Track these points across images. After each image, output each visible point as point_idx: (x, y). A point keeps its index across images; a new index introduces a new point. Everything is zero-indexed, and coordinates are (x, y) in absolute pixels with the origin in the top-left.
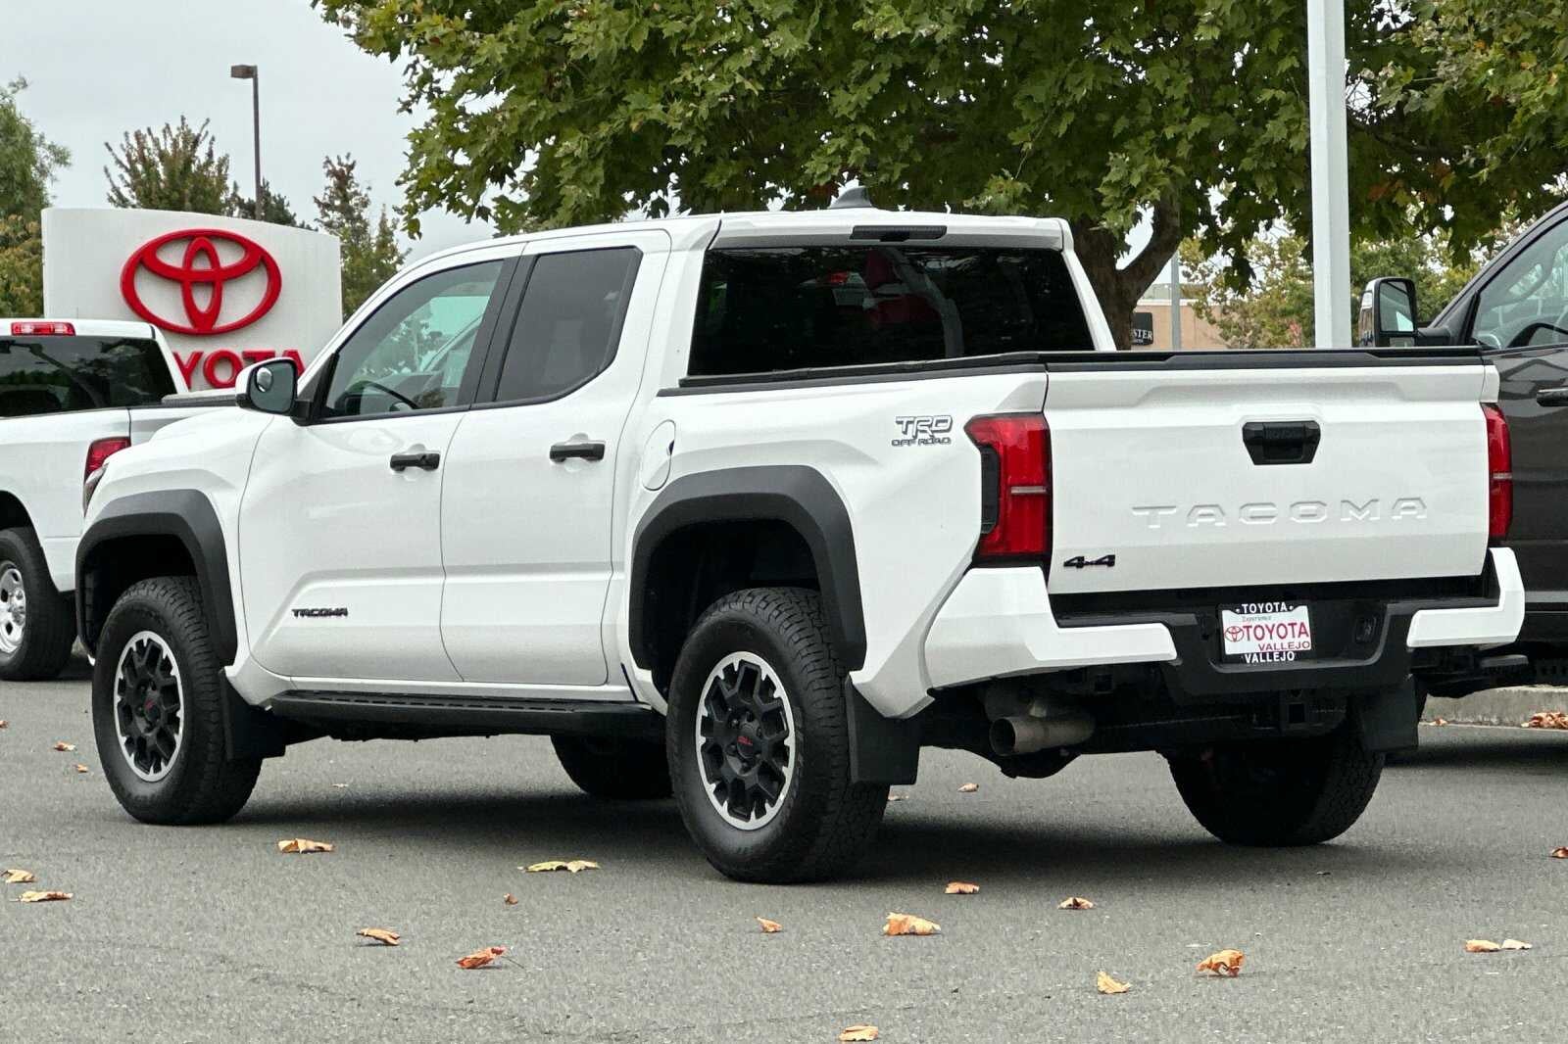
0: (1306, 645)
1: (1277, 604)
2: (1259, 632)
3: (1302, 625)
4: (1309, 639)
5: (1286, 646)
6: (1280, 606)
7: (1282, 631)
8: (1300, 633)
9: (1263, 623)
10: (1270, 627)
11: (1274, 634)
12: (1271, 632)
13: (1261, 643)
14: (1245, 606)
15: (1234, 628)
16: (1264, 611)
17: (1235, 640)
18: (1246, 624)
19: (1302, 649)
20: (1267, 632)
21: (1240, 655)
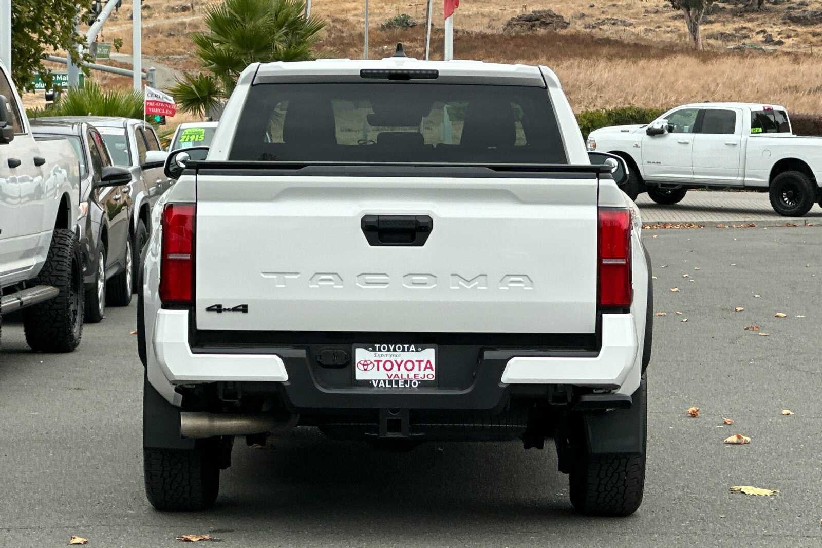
0: (430, 376)
1: (406, 346)
2: (388, 366)
3: (429, 362)
4: (433, 373)
5: (411, 376)
6: (409, 348)
7: (409, 366)
8: (426, 368)
9: (393, 359)
10: (399, 363)
11: (402, 367)
12: (399, 366)
13: (390, 373)
14: (377, 346)
15: (366, 361)
16: (394, 350)
17: (366, 370)
18: (378, 358)
19: (426, 379)
20: (395, 366)
21: (370, 380)
